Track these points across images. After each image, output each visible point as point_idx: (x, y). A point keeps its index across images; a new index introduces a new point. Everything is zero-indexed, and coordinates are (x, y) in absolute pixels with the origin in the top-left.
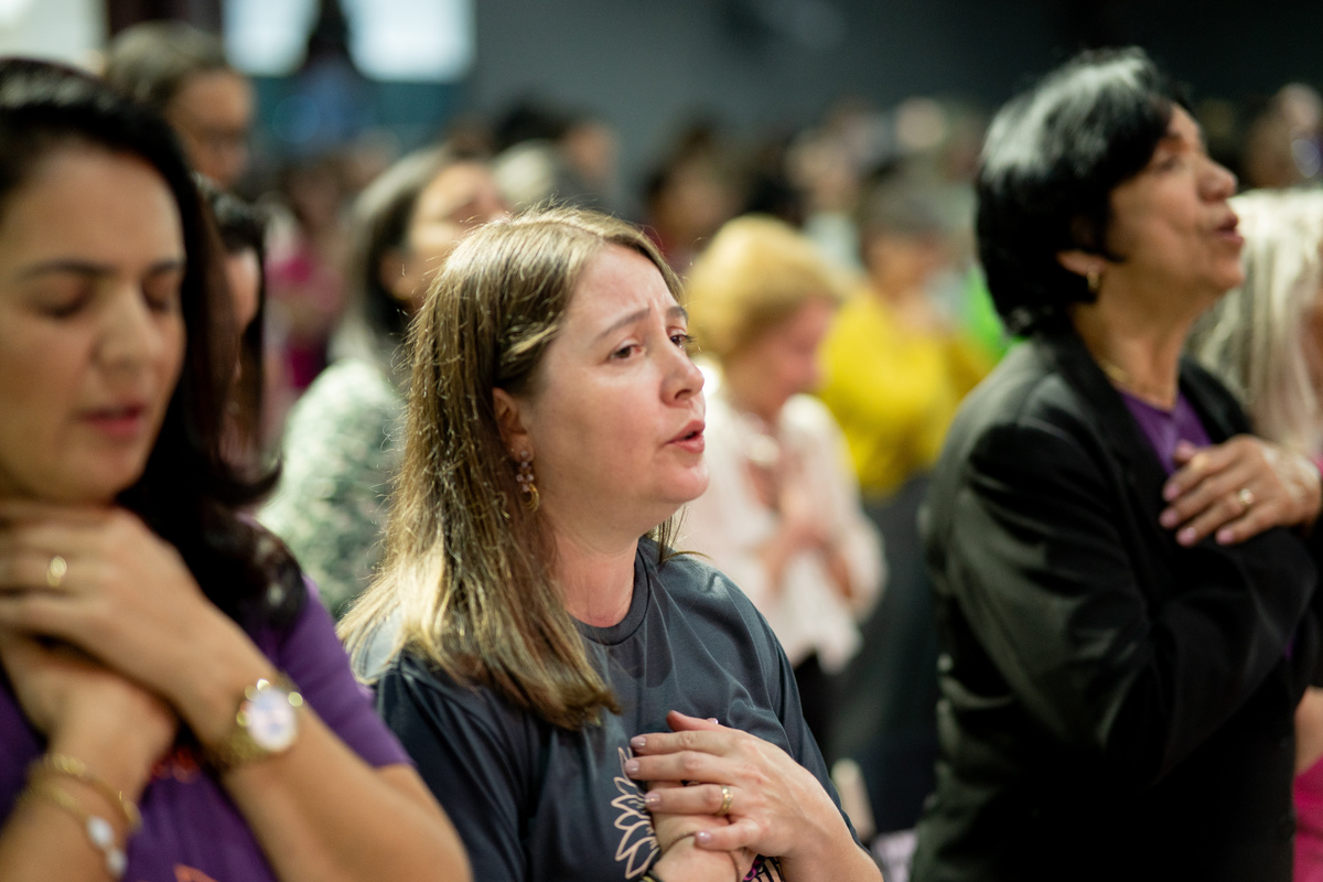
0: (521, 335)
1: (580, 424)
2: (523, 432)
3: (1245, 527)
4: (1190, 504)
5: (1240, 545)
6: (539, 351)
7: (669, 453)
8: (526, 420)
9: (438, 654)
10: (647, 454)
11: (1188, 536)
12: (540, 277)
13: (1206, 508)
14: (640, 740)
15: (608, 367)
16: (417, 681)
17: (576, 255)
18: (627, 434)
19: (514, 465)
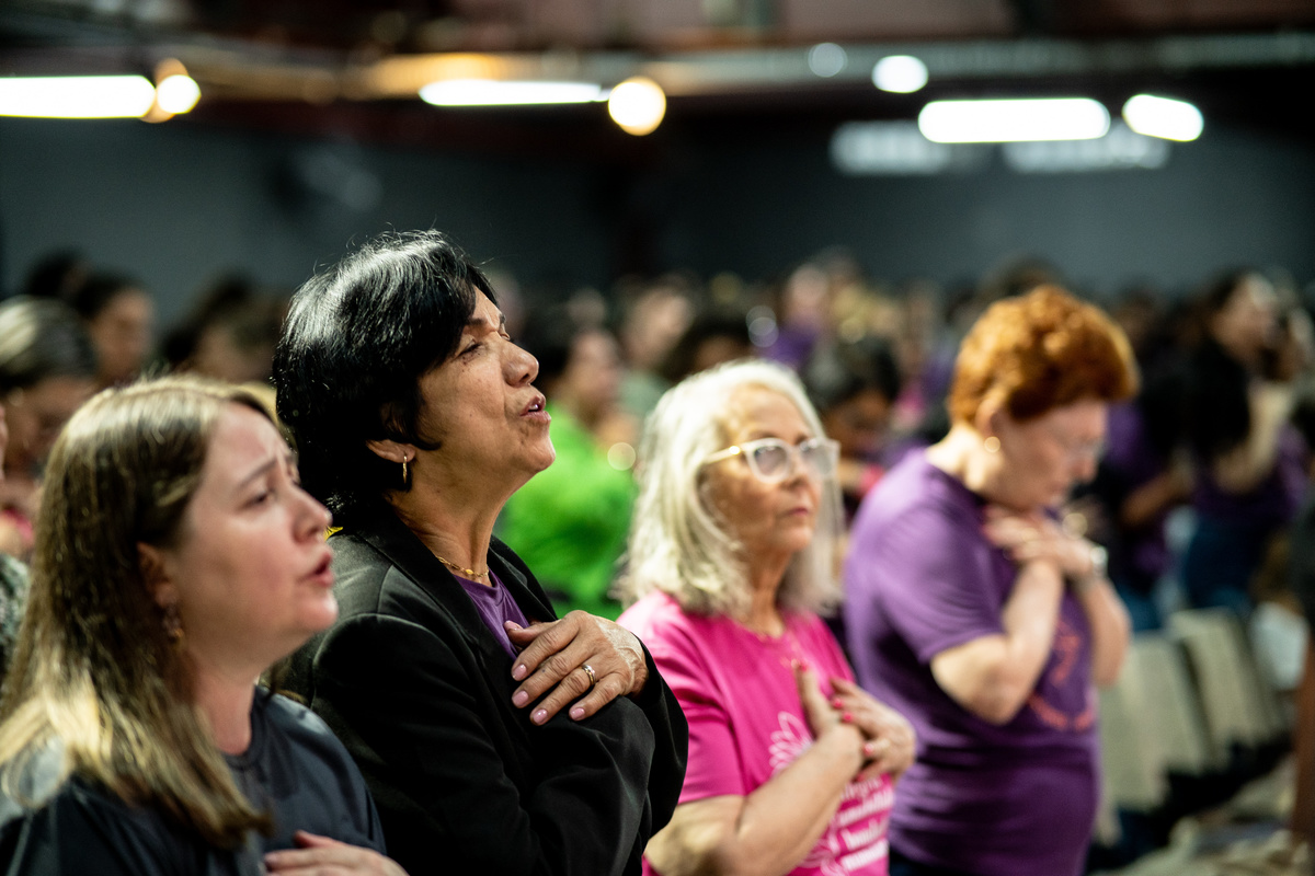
0: (166, 491)
1: (225, 567)
2: (166, 580)
3: (594, 701)
4: (540, 681)
5: (590, 719)
6: (182, 504)
7: (306, 589)
8: (170, 568)
9: (108, 776)
10: (288, 588)
11: (539, 715)
12: (176, 437)
13: (557, 684)
14: (273, 857)
15: (248, 513)
16: (91, 802)
17: (207, 412)
18: (268, 572)
19: (160, 612)
